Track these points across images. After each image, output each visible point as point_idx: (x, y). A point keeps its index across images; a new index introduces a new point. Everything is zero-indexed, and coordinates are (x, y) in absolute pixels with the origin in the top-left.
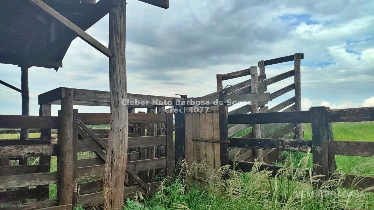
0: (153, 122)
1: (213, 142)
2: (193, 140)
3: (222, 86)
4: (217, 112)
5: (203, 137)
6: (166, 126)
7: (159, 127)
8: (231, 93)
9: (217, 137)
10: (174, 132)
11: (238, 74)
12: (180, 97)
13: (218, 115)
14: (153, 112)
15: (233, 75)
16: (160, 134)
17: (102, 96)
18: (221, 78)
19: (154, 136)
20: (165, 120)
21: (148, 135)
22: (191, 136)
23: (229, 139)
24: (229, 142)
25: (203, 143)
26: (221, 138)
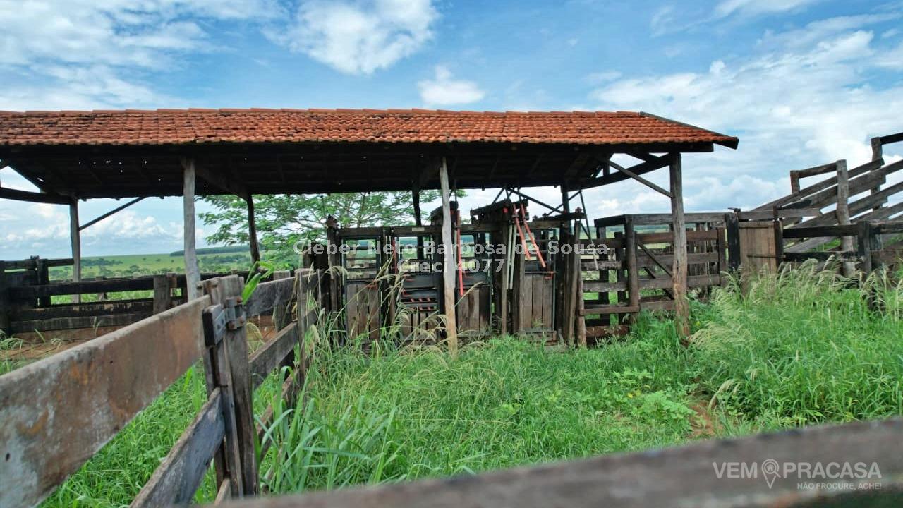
0: (702, 239)
1: (769, 257)
2: (749, 256)
3: (798, 186)
4: (772, 227)
5: (759, 253)
6: (717, 243)
7: (710, 243)
8: (787, 205)
9: (773, 252)
10: (727, 250)
11: (821, 170)
12: (732, 211)
13: (773, 230)
14: (703, 230)
15: (813, 171)
16: (712, 251)
17: (654, 219)
18: (796, 176)
19: (705, 253)
20: (716, 237)
21: (697, 252)
22: (746, 252)
23: (785, 253)
24: (785, 256)
25: (759, 259)
26: (776, 253)
